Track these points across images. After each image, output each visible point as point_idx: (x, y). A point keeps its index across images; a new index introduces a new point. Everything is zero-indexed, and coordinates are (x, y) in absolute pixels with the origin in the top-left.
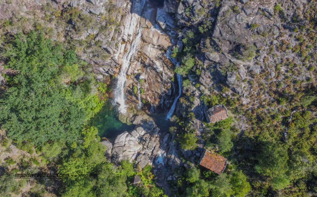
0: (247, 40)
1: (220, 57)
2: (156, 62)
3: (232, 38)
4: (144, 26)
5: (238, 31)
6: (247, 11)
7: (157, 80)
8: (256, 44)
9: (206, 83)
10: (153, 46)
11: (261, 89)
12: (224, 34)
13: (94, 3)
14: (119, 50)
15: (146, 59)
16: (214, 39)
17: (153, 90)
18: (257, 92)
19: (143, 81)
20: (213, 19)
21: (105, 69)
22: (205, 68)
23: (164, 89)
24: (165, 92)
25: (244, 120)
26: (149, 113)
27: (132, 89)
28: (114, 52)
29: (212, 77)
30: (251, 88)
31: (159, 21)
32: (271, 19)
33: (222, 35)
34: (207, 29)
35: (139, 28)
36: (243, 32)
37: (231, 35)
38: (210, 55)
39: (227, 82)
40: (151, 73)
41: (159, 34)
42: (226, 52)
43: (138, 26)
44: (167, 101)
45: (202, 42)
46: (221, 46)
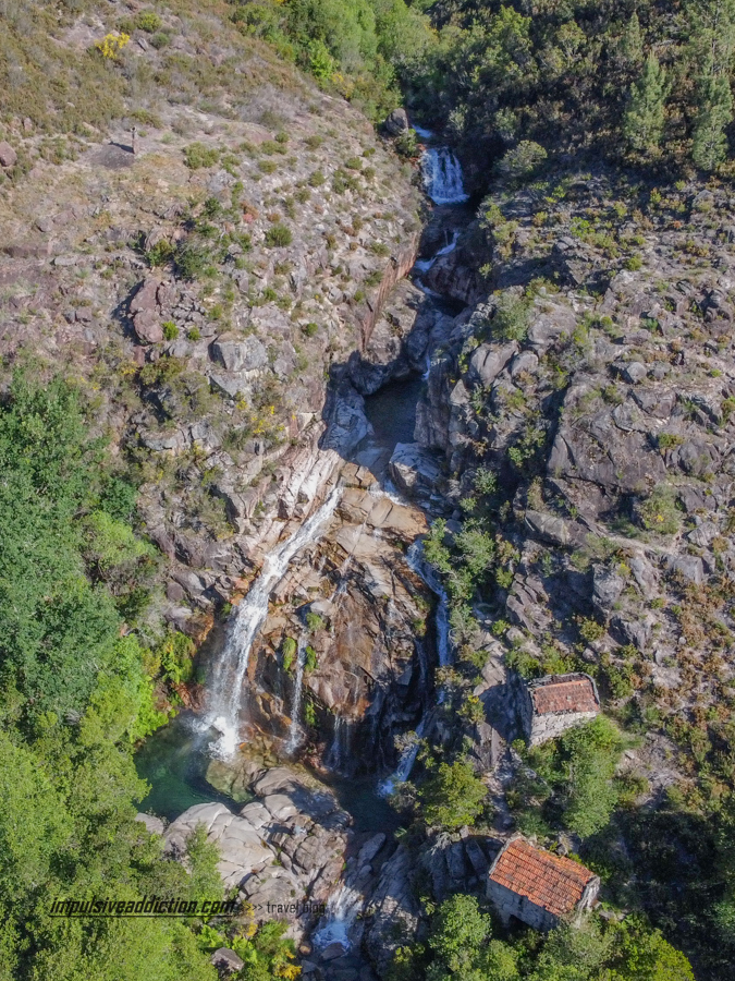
0: (651, 483)
1: (572, 530)
2: (371, 567)
3: (604, 473)
4: (351, 481)
5: (621, 453)
6: (641, 398)
7: (368, 628)
8: (682, 498)
9: (529, 617)
10: (368, 531)
11: (716, 644)
12: (581, 459)
13: (228, 365)
14: (263, 534)
15: (343, 559)
16: (554, 480)
17: (348, 659)
18: (703, 652)
19: (319, 624)
20: (550, 423)
21: (206, 577)
22: (527, 564)
23: (387, 661)
24: (390, 672)
25: (663, 751)
26: (323, 769)
27: (280, 651)
28: (247, 532)
29: (547, 597)
30: (679, 633)
31: (397, 465)
32: (719, 432)
33: (574, 462)
34: (533, 451)
35: (334, 486)
36: (638, 460)
37: (600, 462)
38: (539, 517)
39: (594, 597)
40: (350, 602)
41: (392, 505)
42: (591, 516)
43: (334, 480)
44: (394, 718)
45: (519, 496)
46: (575, 496)
